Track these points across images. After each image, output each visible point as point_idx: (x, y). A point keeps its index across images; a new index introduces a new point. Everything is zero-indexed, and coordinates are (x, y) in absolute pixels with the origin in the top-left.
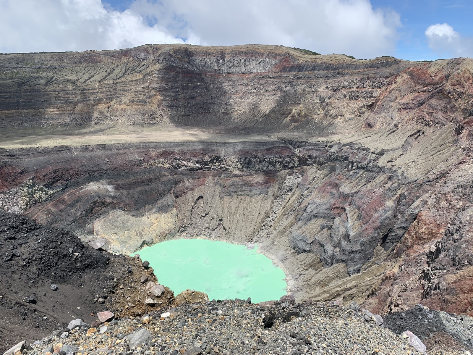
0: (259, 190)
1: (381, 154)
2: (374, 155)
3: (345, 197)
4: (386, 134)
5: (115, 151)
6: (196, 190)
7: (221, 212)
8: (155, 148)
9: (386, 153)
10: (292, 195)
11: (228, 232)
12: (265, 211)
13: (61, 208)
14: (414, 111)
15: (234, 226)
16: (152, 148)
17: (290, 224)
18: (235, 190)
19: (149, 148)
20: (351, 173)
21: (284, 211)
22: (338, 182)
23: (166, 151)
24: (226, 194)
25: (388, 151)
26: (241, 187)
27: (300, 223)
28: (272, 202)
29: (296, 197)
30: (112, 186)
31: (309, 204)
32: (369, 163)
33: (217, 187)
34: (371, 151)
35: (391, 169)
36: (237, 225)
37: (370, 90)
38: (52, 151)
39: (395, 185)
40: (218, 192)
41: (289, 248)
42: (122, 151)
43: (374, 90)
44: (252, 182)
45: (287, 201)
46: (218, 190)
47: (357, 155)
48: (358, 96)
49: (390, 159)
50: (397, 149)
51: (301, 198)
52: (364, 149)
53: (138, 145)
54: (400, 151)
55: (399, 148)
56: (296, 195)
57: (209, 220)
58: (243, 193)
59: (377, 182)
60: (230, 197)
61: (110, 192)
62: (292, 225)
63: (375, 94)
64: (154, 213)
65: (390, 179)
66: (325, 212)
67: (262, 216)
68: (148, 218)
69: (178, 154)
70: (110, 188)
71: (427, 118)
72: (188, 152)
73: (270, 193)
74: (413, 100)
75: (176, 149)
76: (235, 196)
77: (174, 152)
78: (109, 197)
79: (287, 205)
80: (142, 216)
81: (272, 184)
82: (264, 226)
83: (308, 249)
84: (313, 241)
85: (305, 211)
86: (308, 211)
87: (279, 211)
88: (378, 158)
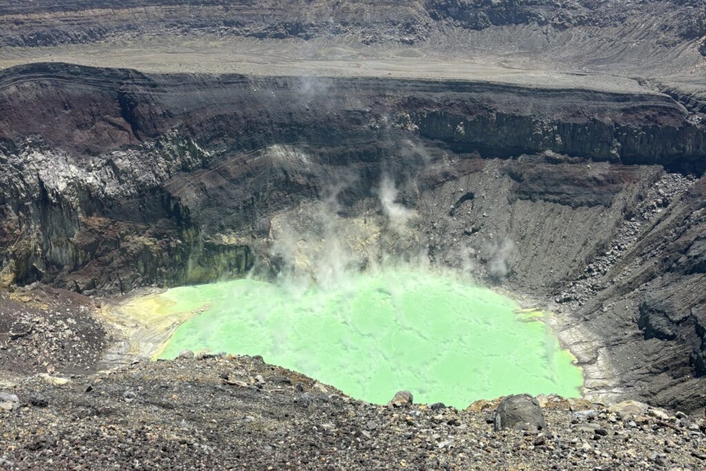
0: (594, 196)
6: (463, 180)
10: (665, 215)
12: (597, 241)
13: (220, 184)
16: (390, 89)
17: (647, 274)
18: (542, 190)
19: (385, 89)
21: (640, 246)
23: (414, 99)
24: (522, 195)
26: (557, 185)
27: (667, 275)
28: (618, 224)
29: (673, 221)
30: (309, 156)
31: (696, 239)
33: (506, 179)
38: (216, 82)
40: (505, 189)
41: (631, 323)
44: (580, 177)
45: (650, 226)
46: (507, 185)
51: (684, 224)
53: (366, 82)
56: (672, 217)
58: (557, 198)
60: (529, 202)
61: (304, 166)
62: (650, 277)
67: (589, 250)
69: (439, 105)
70: (304, 157)
72: (458, 103)
73: (618, 204)
75: (435, 95)
76: (540, 202)
77: (432, 102)
78: (303, 175)
79: (649, 235)
80: (355, 216)
81: (625, 186)
82: (590, 270)
83: (669, 332)
84: (686, 318)
85: (685, 251)
86: (693, 253)
87: (629, 245)
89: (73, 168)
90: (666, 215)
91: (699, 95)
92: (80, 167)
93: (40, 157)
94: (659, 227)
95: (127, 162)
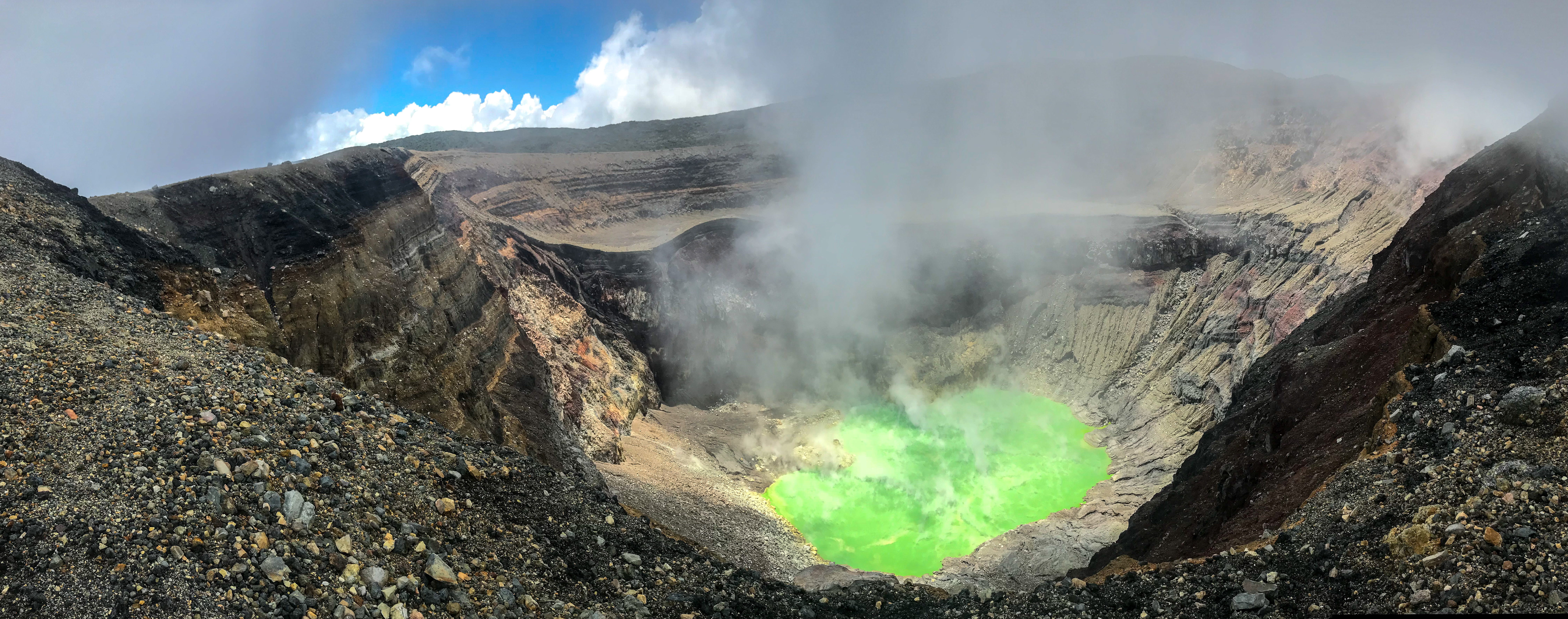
1: (1308, 231)
2: (1299, 234)
3: (1253, 305)
4: (1322, 197)
7: (1073, 333)
9: (1314, 230)
11: (1080, 367)
12: (1142, 334)
14: (1361, 160)
15: (1091, 356)
17: (1179, 353)
20: (1267, 265)
21: (1172, 332)
22: (1249, 279)
24: (1087, 302)
25: (1318, 226)
27: (1193, 351)
31: (1208, 319)
32: (1291, 246)
33: (1072, 289)
34: (1295, 226)
35: (1318, 256)
36: (1095, 355)
39: (1321, 282)
40: (1072, 298)
41: (1171, 396)
44: (1125, 283)
45: (1177, 315)
47: (1276, 235)
49: (1319, 239)
50: (1330, 223)
51: (1199, 310)
52: (1285, 225)
54: (1336, 226)
55: (1334, 220)
57: (1052, 345)
58: (1112, 301)
59: (1299, 278)
64: (971, 330)
65: (1316, 272)
66: (1226, 331)
67: (1137, 340)
68: (961, 339)
71: (1375, 170)
73: (1154, 302)
74: (1362, 143)
76: (1099, 306)
79: (1177, 322)
80: (953, 335)
81: (1156, 287)
82: (1139, 357)
83: (1198, 397)
84: (1207, 383)
85: (1202, 331)
86: (1206, 331)
87: (1165, 333)
88: (1304, 238)
90: (1186, 305)
91: (1194, 213)
94: (1183, 315)
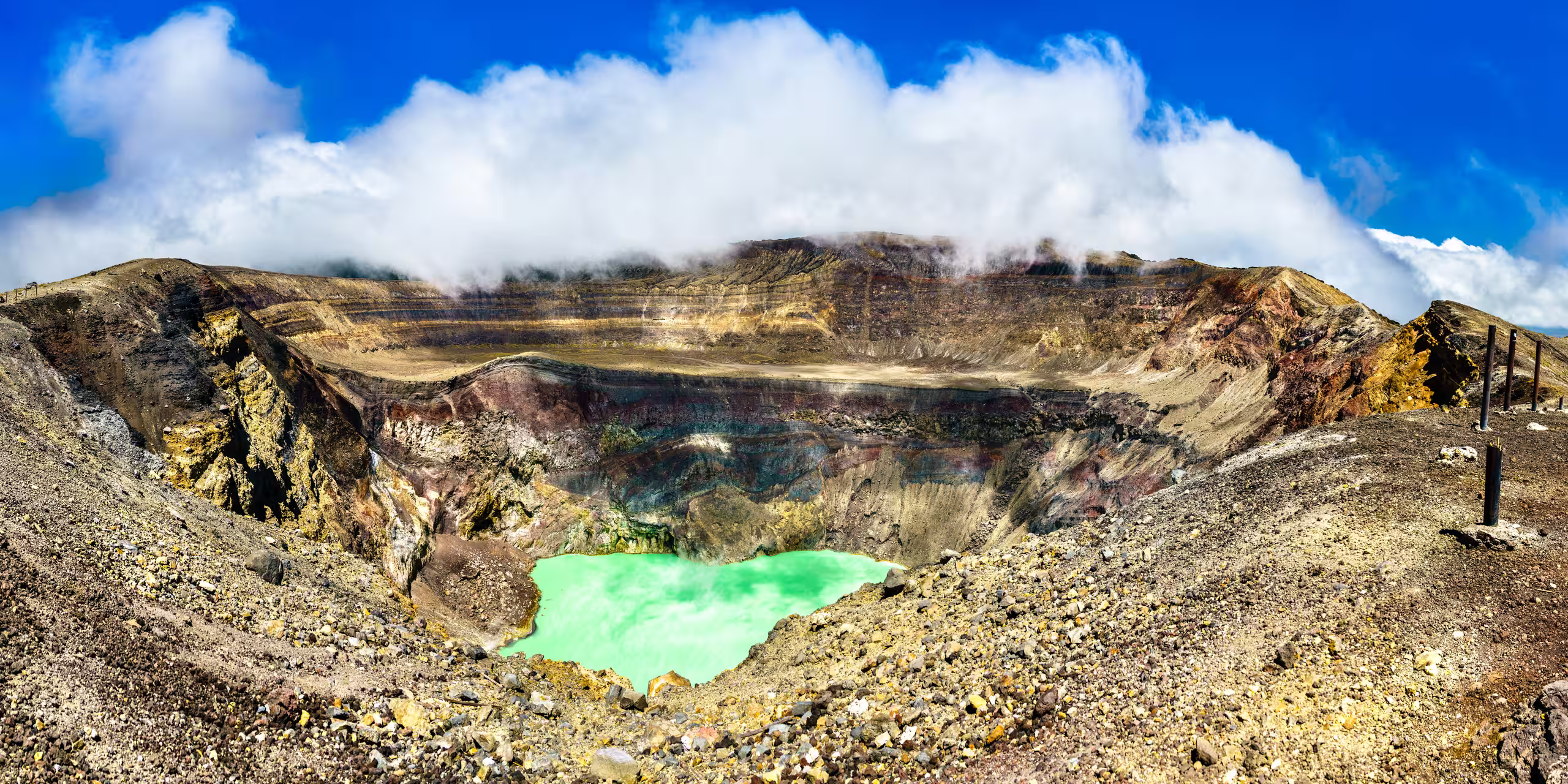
0: (971, 474)
1: (1165, 412)
2: (1154, 415)
5: (741, 390)
6: (862, 467)
7: (898, 512)
8: (802, 391)
9: (1171, 411)
11: (905, 550)
12: (977, 514)
14: (1219, 343)
16: (799, 390)
18: (928, 473)
20: (1119, 446)
22: (1099, 460)
23: (819, 397)
24: (913, 478)
25: (1175, 407)
26: (940, 467)
28: (992, 498)
30: (727, 445)
32: (1146, 427)
33: (898, 463)
34: (1151, 407)
35: (1177, 438)
37: (1160, 308)
40: (898, 474)
42: (751, 391)
43: (1167, 308)
44: (958, 460)
45: (1017, 496)
46: (900, 470)
47: (1129, 414)
48: (1142, 317)
49: (1176, 422)
50: (1191, 404)
51: (1041, 490)
52: (1141, 405)
54: (1196, 407)
55: (1194, 402)
57: (875, 524)
58: (942, 479)
59: (1154, 461)
60: (918, 484)
61: (722, 454)
63: (1169, 315)
64: (787, 499)
65: (1175, 455)
66: (1073, 515)
68: (775, 507)
69: (839, 402)
70: (724, 447)
71: (1235, 352)
72: (855, 400)
73: (990, 480)
74: (1218, 325)
76: (927, 483)
77: (832, 399)
80: (766, 502)
81: (993, 463)
88: (1160, 419)
89: (533, 440)
91: (1038, 387)
92: (539, 439)
93: (510, 428)
95: (575, 440)
